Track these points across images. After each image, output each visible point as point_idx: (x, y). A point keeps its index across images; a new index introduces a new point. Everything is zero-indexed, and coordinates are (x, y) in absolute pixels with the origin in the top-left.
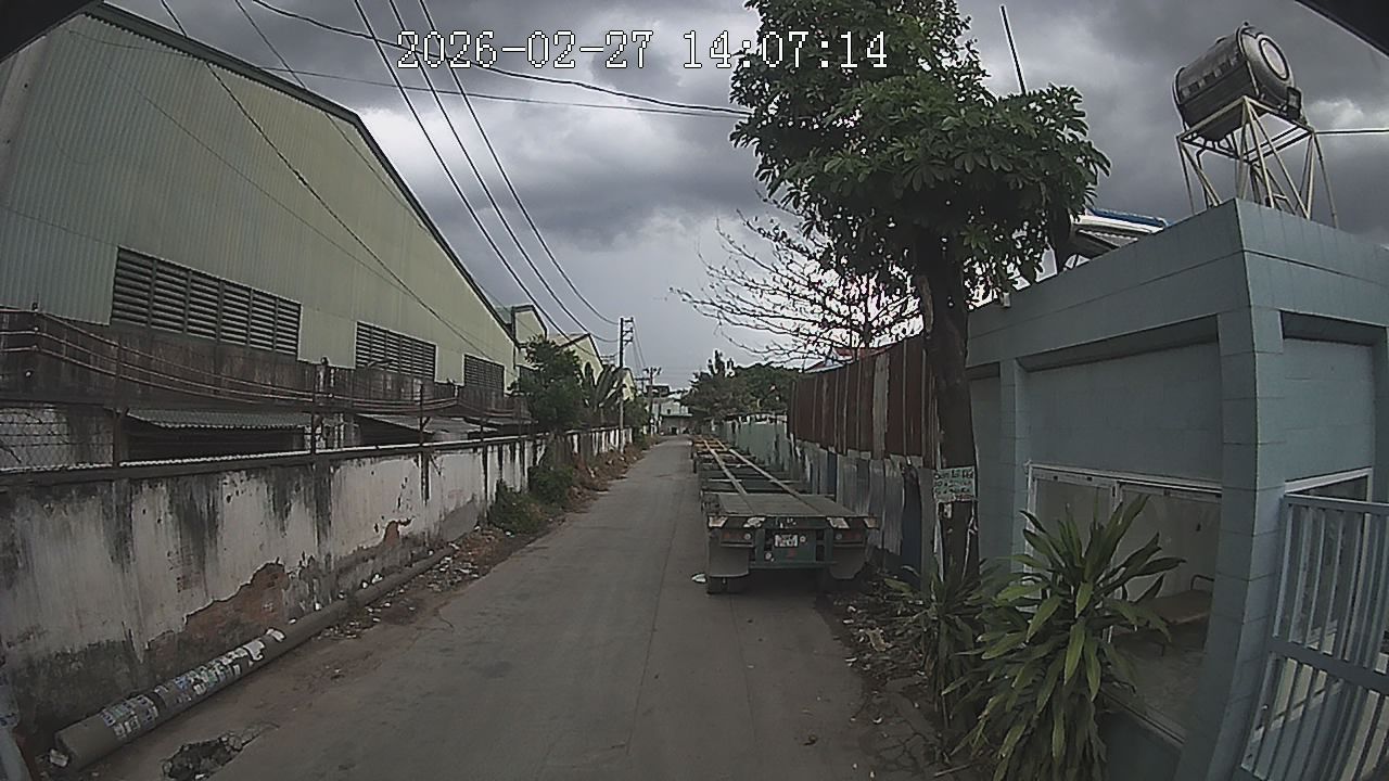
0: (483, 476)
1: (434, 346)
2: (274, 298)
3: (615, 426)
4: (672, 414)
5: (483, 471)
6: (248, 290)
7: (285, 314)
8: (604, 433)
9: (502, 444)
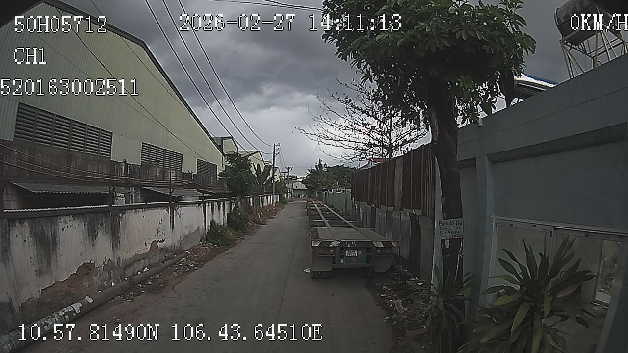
0: (203, 218)
1: (182, 155)
2: (99, 129)
3: (270, 193)
4: (298, 188)
5: (203, 215)
6: (85, 125)
7: (104, 137)
8: (265, 197)
9: (214, 202)
